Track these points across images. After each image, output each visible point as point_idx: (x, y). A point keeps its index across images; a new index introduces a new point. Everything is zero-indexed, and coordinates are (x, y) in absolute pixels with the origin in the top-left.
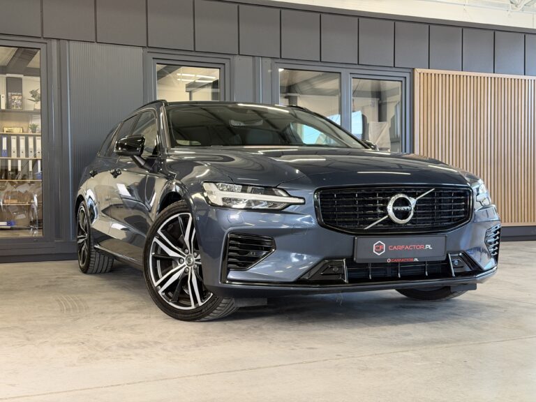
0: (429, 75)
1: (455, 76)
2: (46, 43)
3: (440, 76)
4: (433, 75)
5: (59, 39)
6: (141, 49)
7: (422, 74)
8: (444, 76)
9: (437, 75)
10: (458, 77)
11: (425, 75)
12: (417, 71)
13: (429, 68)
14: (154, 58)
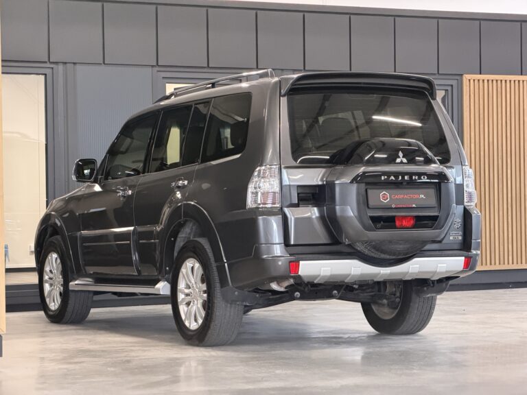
0: (481, 82)
1: (512, 82)
2: (52, 68)
3: (495, 82)
4: (486, 81)
5: (66, 63)
6: (150, 69)
7: (472, 81)
8: (499, 82)
9: (490, 82)
10: (517, 82)
11: (476, 81)
12: (466, 77)
13: (480, 74)
14: (163, 78)
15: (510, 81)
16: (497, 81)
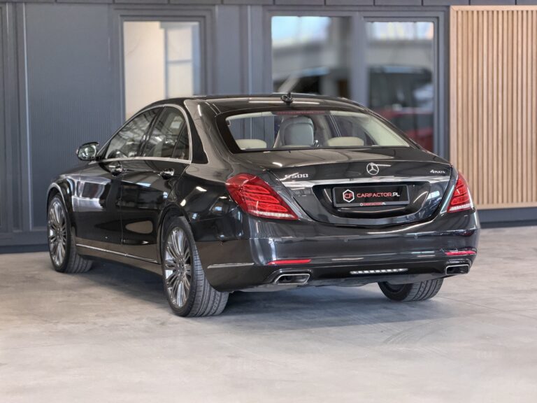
0: (470, 13)
1: (505, 13)
3: (485, 13)
4: (475, 13)
5: (16, 3)
7: (460, 13)
8: (490, 13)
9: (480, 13)
10: (510, 13)
11: (465, 13)
12: (454, 8)
13: (470, 4)
14: (122, 16)
15: (503, 12)
16: (488, 12)
